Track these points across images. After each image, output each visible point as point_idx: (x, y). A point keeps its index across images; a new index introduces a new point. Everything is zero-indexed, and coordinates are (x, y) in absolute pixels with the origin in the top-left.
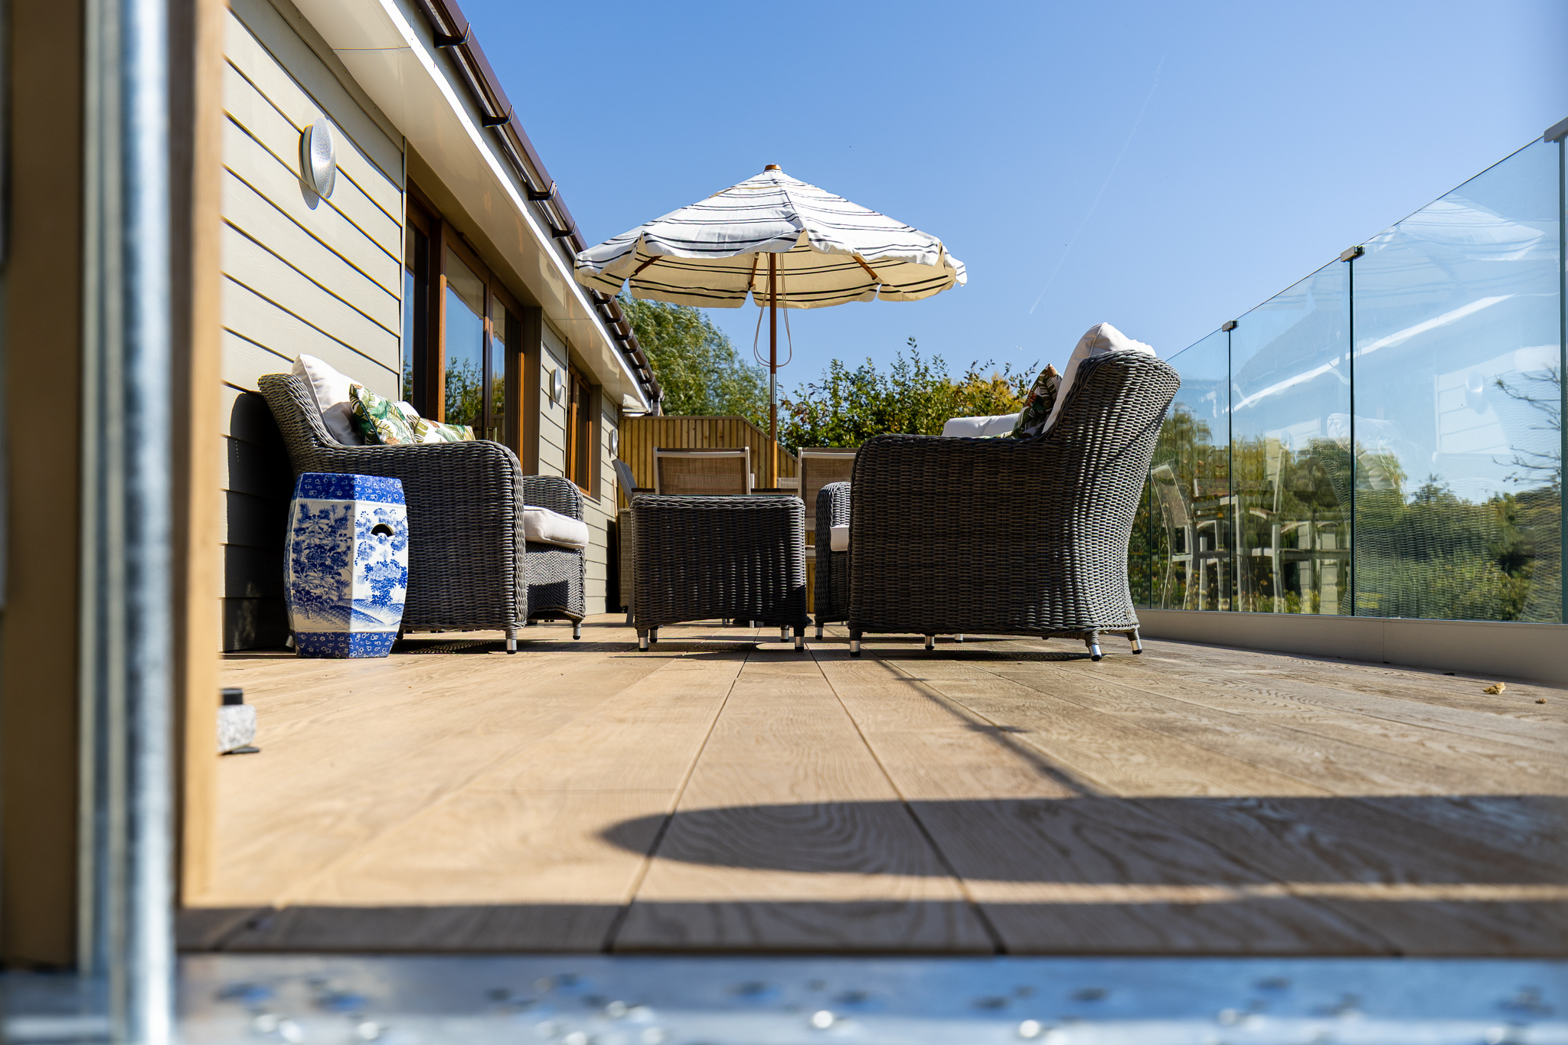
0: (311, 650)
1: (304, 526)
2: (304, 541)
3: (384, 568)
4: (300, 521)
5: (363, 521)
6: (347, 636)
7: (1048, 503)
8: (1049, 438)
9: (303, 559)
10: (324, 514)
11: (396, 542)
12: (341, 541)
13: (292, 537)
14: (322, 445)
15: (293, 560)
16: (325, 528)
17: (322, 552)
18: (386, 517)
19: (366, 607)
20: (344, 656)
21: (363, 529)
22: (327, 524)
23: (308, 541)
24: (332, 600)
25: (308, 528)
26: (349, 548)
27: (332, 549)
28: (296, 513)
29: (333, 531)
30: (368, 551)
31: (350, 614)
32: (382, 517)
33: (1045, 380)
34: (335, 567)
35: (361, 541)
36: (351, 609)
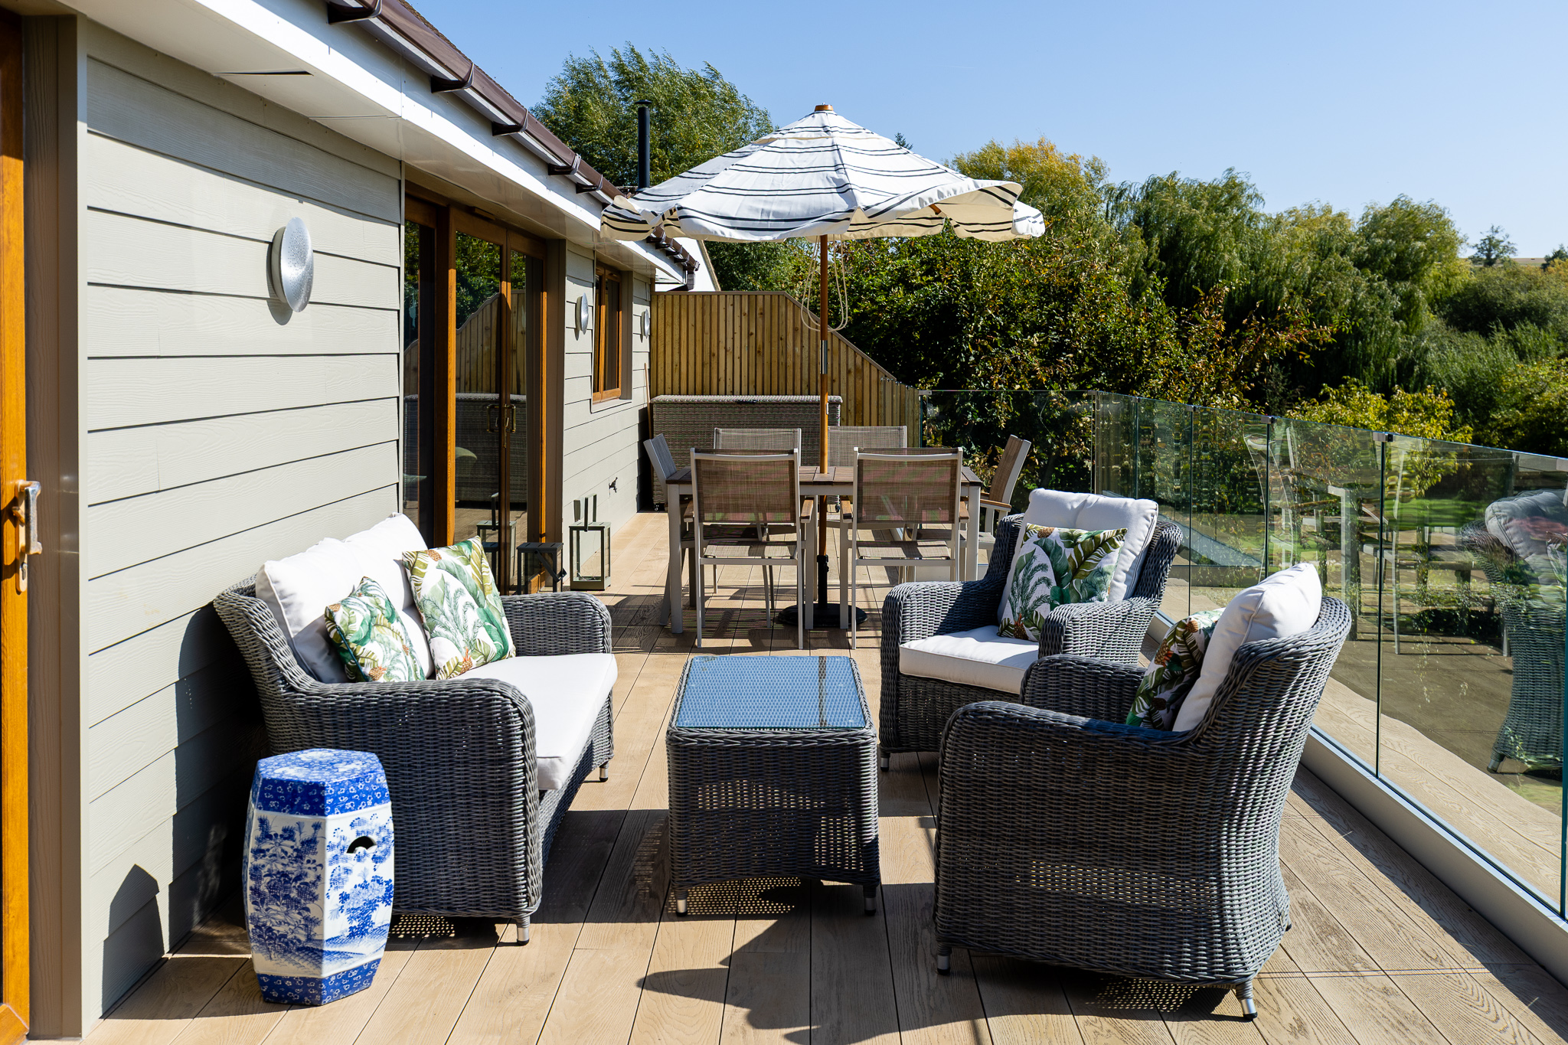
0: (275, 994)
1: (264, 847)
2: (263, 866)
3: (364, 891)
4: (259, 840)
5: (335, 841)
6: (318, 982)
7: (1190, 817)
8: (1195, 743)
9: (263, 888)
10: (288, 834)
11: (378, 854)
12: (309, 868)
13: (251, 860)
14: (292, 689)
15: (251, 889)
16: (290, 851)
17: (286, 882)
18: (365, 828)
19: (342, 943)
20: (315, 1004)
21: (336, 851)
22: (292, 847)
23: (268, 866)
24: (299, 941)
25: (268, 850)
26: (318, 878)
27: (298, 878)
28: (255, 831)
29: (299, 856)
30: (343, 876)
31: (321, 957)
32: (360, 829)
33: (1184, 637)
34: (303, 901)
35: (335, 866)
36: (322, 951)
